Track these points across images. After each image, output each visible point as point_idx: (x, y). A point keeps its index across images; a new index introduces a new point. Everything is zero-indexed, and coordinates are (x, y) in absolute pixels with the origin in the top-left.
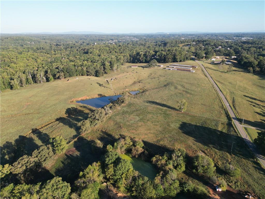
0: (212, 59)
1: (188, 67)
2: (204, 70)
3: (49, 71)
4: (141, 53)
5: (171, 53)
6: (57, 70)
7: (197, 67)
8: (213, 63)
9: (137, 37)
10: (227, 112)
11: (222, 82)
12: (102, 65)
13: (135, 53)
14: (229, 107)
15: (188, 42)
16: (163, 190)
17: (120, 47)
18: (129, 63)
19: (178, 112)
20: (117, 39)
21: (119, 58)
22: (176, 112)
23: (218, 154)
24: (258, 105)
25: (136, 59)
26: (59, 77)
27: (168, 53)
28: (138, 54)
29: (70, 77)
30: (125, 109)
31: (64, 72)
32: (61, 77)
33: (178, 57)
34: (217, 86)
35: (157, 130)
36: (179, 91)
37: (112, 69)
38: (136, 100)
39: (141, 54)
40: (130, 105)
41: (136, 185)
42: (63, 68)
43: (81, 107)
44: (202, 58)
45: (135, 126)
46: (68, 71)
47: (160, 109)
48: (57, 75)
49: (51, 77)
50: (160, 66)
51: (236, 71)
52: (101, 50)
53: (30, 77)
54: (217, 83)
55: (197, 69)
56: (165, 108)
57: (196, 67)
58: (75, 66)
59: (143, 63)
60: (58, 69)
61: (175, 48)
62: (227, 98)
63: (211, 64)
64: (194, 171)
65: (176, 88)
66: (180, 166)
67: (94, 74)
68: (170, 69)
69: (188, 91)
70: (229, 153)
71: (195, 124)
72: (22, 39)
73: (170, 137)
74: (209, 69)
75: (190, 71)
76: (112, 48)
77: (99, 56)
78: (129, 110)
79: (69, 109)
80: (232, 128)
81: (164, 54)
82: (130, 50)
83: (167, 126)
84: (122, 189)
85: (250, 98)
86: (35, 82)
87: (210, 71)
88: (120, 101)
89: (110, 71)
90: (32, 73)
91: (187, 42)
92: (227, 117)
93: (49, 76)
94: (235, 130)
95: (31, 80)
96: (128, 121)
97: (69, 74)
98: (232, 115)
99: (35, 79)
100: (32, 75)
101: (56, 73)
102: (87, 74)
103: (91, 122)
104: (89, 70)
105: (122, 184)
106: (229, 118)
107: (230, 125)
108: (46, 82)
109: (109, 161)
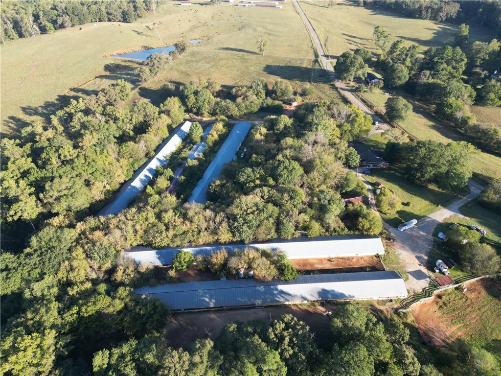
3: (41, 13)
6: (55, 11)
10: (316, 51)
12: (130, 1)
14: (320, 46)
16: (244, 106)
19: (258, 56)
22: (256, 55)
23: (299, 84)
24: (356, 42)
26: (62, 24)
29: (80, 24)
30: (188, 58)
31: (69, 16)
32: (66, 25)
34: (311, 24)
35: (234, 75)
36: (259, 34)
37: (148, 9)
38: (200, 48)
40: (193, 54)
41: (220, 107)
42: (66, 8)
43: (125, 61)
45: (207, 72)
46: (76, 14)
47: (236, 55)
48: (58, 20)
49: (49, 25)
50: (229, 2)
51: (342, 4)
53: (10, 26)
55: (286, 4)
56: (242, 53)
58: (83, 4)
60: (57, 10)
62: (320, 37)
64: (274, 95)
65: (255, 30)
66: (260, 94)
67: (120, 18)
68: (244, 4)
69: (271, 32)
70: (309, 82)
71: (278, 65)
73: (250, 78)
75: (275, 7)
78: (194, 59)
79: (107, 65)
80: (317, 64)
83: (245, 69)
84: (206, 114)
85: (349, 36)
86: (21, 35)
87: (305, 6)
88: (180, 47)
89: (146, 11)
90: (11, 19)
92: (315, 55)
93: (43, 23)
94: (320, 64)
95: (13, 33)
96: (196, 69)
97: (79, 19)
98: (320, 53)
99: (18, 31)
100: (11, 23)
101: (54, 18)
102: (109, 18)
103: (150, 70)
104: (110, 11)
105: (205, 110)
106: (316, 56)
107: (316, 61)
108: (41, 34)
109: (188, 92)
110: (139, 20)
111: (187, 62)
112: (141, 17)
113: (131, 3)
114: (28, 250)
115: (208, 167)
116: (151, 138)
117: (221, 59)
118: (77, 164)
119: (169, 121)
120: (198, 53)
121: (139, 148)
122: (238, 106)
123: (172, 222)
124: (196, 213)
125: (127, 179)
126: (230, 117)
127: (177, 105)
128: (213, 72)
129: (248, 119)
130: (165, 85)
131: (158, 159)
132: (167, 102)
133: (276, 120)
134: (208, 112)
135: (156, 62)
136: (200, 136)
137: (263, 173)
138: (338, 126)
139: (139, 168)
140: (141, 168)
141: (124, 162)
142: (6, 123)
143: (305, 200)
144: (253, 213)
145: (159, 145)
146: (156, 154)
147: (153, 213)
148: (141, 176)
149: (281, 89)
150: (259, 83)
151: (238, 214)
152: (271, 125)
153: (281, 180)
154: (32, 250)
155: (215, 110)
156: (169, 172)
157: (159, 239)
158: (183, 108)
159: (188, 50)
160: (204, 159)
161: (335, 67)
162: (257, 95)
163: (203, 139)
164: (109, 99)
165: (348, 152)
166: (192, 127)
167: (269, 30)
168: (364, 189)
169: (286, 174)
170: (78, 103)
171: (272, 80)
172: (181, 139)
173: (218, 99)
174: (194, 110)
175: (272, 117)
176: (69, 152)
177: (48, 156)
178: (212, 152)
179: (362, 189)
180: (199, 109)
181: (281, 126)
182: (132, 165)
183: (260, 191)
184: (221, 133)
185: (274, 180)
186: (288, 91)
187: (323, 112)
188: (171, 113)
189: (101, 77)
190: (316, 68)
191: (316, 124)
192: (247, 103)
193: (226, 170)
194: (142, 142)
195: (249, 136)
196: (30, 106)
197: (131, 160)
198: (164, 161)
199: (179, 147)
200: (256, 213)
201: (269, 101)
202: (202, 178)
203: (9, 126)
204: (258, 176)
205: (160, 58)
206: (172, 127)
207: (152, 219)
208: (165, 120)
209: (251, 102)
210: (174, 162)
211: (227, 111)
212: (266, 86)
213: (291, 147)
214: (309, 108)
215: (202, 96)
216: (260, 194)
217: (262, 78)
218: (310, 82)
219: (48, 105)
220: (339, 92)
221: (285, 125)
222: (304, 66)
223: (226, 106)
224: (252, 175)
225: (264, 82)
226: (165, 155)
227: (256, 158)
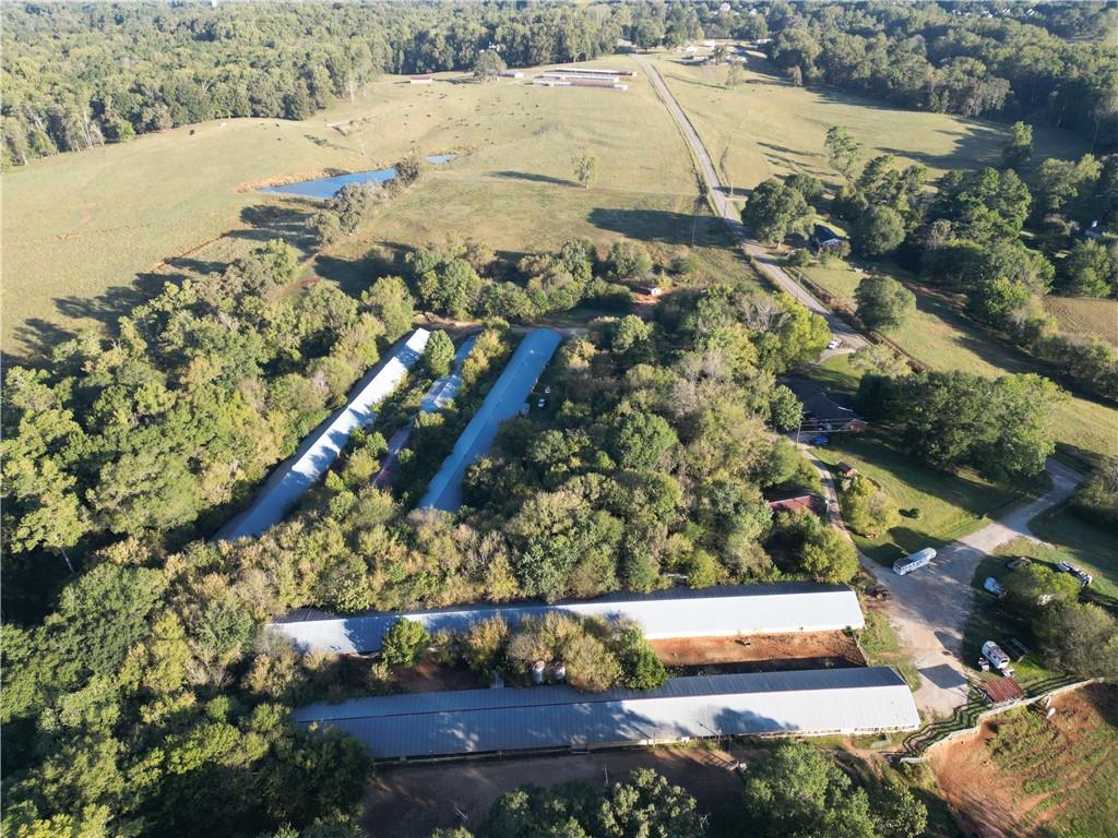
0: (689, 49)
1: (606, 73)
2: (658, 82)
3: (108, 101)
4: (433, 33)
5: (545, 29)
6: (139, 97)
7: (635, 74)
8: (690, 62)
10: (702, 178)
11: (706, 113)
12: (301, 75)
13: (408, 35)
14: (710, 168)
16: (546, 297)
17: (342, 11)
18: (391, 73)
19: (576, 189)
21: (353, 52)
22: (572, 188)
23: (665, 250)
24: (788, 161)
25: (418, 54)
26: (153, 121)
27: (536, 30)
28: (421, 37)
29: (192, 122)
30: (425, 194)
31: (168, 105)
32: (161, 123)
33: (571, 43)
34: (690, 123)
35: (523, 229)
36: (579, 143)
37: (340, 92)
38: (451, 172)
39: (437, 35)
40: (435, 185)
41: (492, 299)
42: (162, 90)
43: (287, 201)
44: (655, 45)
45: (466, 223)
46: (182, 100)
47: (527, 187)
48: (145, 114)
49: (125, 125)
50: (513, 76)
51: (756, 81)
52: (268, 23)
53: (41, 127)
54: (689, 117)
55: (636, 81)
56: (542, 183)
57: (631, 74)
58: (198, 81)
59: (446, 70)
60: (142, 94)
61: (559, 12)
62: (709, 151)
63: (682, 63)
64: (610, 273)
65: (569, 136)
66: (580, 270)
67: (279, 110)
68: (547, 82)
69: (604, 140)
70: (686, 244)
71: (619, 208)
73: (559, 237)
74: (672, 80)
75: (611, 87)
76: (309, 16)
77: (271, 45)
78: (437, 196)
79: (249, 209)
80: (704, 206)
81: (522, 33)
82: (384, 22)
83: (547, 218)
84: (462, 313)
85: (773, 148)
86: (63, 147)
87: (675, 86)
88: (406, 171)
89: (333, 96)
90: (43, 113)
92: (700, 187)
93: (112, 120)
94: (710, 207)
95: (45, 141)
96: (441, 217)
97: (190, 111)
98: (711, 182)
99: (57, 138)
100: (43, 121)
101: (137, 109)
102: (254, 110)
103: (341, 219)
104: (257, 96)
105: (461, 304)
106: (703, 189)
107: (702, 200)
108: (106, 142)
109: (423, 266)
110: (319, 114)
111: (422, 202)
112: (323, 108)
113: (303, 79)
114: (54, 618)
115: (464, 428)
116: (341, 366)
117: (496, 196)
118: (173, 423)
119: (380, 329)
120: (445, 183)
121: (313, 387)
122: (532, 295)
123: (383, 553)
124: (436, 534)
125: (283, 457)
126: (515, 320)
127: (399, 295)
128: (478, 224)
129: (554, 324)
130: (373, 251)
131: (355, 413)
132: (376, 288)
133: (616, 326)
134: (467, 309)
135: (353, 201)
136: (448, 360)
137: (588, 442)
138: (752, 340)
139: (311, 432)
140: (316, 433)
141: (278, 418)
142: (20, 333)
143: (682, 504)
144: (564, 532)
145: (357, 382)
146: (350, 401)
147: (340, 534)
148: (316, 450)
149: (627, 260)
150: (579, 247)
151: (531, 535)
152: (606, 338)
153: (628, 458)
154: (63, 619)
155: (481, 305)
156: (378, 441)
157: (352, 592)
158: (412, 301)
159: (425, 177)
160: (457, 410)
161: (743, 214)
162: (573, 272)
163: (454, 367)
164: (249, 281)
165: (776, 396)
166: (431, 340)
167: (600, 135)
168: (813, 480)
169: (640, 445)
170: (181, 289)
171: (606, 240)
172: (406, 366)
173: (489, 282)
174: (437, 305)
175: (608, 319)
176: (157, 396)
177: (108, 407)
178: (473, 396)
179: (810, 478)
180: (447, 302)
181: (627, 340)
182: (296, 426)
183: (582, 482)
184: (494, 355)
185: (611, 457)
186: (642, 264)
187: (718, 310)
188: (384, 311)
189: (234, 234)
190: (702, 214)
191: (704, 335)
192: (553, 289)
193: (505, 434)
194: (320, 375)
195: (556, 361)
196: (74, 298)
197: (294, 414)
198: (368, 416)
199: (401, 385)
200: (572, 532)
201: (601, 285)
202: (450, 453)
203: (27, 341)
204: (577, 450)
205: (362, 194)
206: (387, 342)
207: (338, 547)
208: (372, 326)
209: (561, 289)
210: (390, 417)
211: (507, 307)
212: (592, 254)
213: (649, 385)
214: (689, 302)
215: (453, 276)
216: (580, 490)
217: (585, 237)
218: (689, 246)
219: (114, 295)
220: (753, 267)
221: (637, 338)
222: (676, 211)
223: (505, 295)
224: (563, 446)
225: (589, 246)
226: (369, 403)
227: (571, 409)
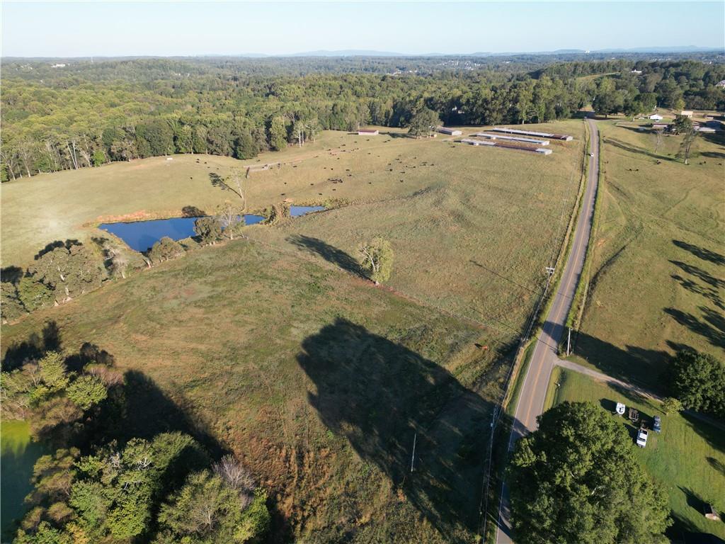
0: (652, 117)
1: (541, 136)
2: (593, 148)
7: (570, 139)
8: (646, 130)
9: (483, 61)
11: (631, 189)
12: (265, 124)
15: (618, 68)
18: (382, 125)
19: (365, 283)
20: (418, 66)
22: (357, 281)
24: (713, 281)
29: (154, 155)
31: (136, 140)
34: (595, 202)
37: (290, 139)
40: (233, 247)
42: (136, 128)
44: (615, 111)
49: (97, 154)
50: (451, 133)
51: (716, 155)
54: (600, 194)
55: (569, 146)
57: (565, 139)
62: (592, 247)
63: (637, 130)
67: (230, 149)
68: (475, 141)
70: (395, 478)
71: (383, 333)
72: (162, 65)
73: (246, 375)
74: (611, 147)
75: (534, 150)
78: (210, 264)
80: (503, 369)
81: (486, 97)
89: (285, 141)
91: (614, 69)
92: (529, 320)
95: (51, 160)
102: (209, 149)
106: (531, 325)
107: (509, 353)
117: (262, 277)
167: (469, 206)
